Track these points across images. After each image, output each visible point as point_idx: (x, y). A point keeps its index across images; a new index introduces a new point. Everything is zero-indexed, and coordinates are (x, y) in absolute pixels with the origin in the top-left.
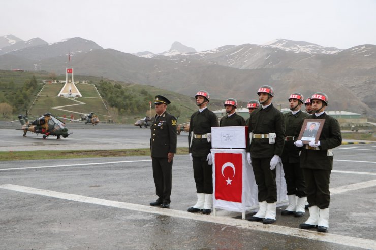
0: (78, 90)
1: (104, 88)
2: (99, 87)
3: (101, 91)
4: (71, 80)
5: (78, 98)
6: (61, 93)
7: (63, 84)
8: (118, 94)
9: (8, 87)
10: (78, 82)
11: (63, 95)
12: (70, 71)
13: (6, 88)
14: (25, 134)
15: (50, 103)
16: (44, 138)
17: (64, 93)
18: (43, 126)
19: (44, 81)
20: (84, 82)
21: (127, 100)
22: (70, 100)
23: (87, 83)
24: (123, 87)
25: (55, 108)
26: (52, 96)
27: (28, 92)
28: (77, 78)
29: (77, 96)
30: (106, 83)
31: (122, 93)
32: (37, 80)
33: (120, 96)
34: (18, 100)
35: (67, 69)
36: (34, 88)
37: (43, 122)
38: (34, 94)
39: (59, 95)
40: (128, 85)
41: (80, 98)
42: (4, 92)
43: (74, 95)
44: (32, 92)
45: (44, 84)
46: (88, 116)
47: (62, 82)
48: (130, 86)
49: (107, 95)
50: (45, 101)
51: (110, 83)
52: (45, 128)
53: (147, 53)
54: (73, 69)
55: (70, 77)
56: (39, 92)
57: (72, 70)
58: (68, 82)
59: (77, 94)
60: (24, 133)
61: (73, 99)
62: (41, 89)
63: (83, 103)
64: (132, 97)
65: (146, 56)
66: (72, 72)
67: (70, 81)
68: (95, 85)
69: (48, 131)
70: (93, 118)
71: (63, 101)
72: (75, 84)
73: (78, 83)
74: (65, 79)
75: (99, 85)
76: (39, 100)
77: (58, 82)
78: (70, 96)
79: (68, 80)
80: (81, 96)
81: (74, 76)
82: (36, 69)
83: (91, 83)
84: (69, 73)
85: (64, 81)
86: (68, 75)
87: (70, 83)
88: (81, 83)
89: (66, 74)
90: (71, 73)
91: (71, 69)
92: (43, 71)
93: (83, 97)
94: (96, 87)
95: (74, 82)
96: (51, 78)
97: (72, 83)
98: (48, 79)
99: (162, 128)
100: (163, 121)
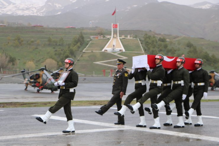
0: (122, 44)
1: (148, 42)
2: (143, 41)
3: (144, 45)
4: (117, 35)
5: (122, 53)
6: (105, 48)
7: (109, 39)
8: (160, 48)
9: (58, 44)
10: (123, 37)
11: (106, 50)
12: (116, 26)
13: (56, 44)
14: (27, 88)
15: (94, 58)
16: (38, 91)
17: (108, 48)
18: (38, 80)
19: (92, 37)
20: (129, 37)
21: (170, 53)
22: (113, 55)
23: (132, 38)
24: (167, 40)
25: (98, 63)
26: (96, 51)
27: (74, 48)
28: (122, 33)
29: (120, 50)
30: (149, 37)
31: (166, 46)
32: (84, 36)
33: (163, 49)
34: (65, 56)
35: (112, 24)
36: (81, 44)
37: (38, 76)
38: (80, 50)
39: (103, 50)
40: (175, 38)
41: (123, 52)
42: (54, 48)
43: (117, 49)
44: (79, 47)
45: (91, 40)
47: (108, 37)
48: (177, 39)
49: (149, 49)
50: (89, 57)
51: (154, 37)
52: (39, 82)
53: (205, 3)
54: (118, 24)
55: (115, 32)
56: (85, 47)
57: (117, 25)
58: (114, 37)
60: (25, 87)
61: (116, 54)
62: (87, 44)
64: (175, 51)
65: (204, 7)
66: (117, 27)
67: (115, 36)
68: (140, 39)
69: (42, 85)
71: (106, 56)
72: (120, 39)
74: (110, 35)
75: (143, 39)
76: (84, 55)
77: (104, 37)
78: (113, 51)
79: (114, 35)
80: (124, 50)
81: (119, 31)
82: (91, 26)
83: (136, 37)
84: (114, 28)
85: (110, 37)
86: (114, 30)
87: (115, 38)
88: (126, 38)
89: (111, 29)
90: (116, 28)
91: (116, 24)
92: (97, 27)
93: (126, 52)
94: (140, 41)
95: (119, 37)
96: (99, 34)
97: (117, 38)
98: (95, 35)
99: (118, 77)
100: (120, 73)
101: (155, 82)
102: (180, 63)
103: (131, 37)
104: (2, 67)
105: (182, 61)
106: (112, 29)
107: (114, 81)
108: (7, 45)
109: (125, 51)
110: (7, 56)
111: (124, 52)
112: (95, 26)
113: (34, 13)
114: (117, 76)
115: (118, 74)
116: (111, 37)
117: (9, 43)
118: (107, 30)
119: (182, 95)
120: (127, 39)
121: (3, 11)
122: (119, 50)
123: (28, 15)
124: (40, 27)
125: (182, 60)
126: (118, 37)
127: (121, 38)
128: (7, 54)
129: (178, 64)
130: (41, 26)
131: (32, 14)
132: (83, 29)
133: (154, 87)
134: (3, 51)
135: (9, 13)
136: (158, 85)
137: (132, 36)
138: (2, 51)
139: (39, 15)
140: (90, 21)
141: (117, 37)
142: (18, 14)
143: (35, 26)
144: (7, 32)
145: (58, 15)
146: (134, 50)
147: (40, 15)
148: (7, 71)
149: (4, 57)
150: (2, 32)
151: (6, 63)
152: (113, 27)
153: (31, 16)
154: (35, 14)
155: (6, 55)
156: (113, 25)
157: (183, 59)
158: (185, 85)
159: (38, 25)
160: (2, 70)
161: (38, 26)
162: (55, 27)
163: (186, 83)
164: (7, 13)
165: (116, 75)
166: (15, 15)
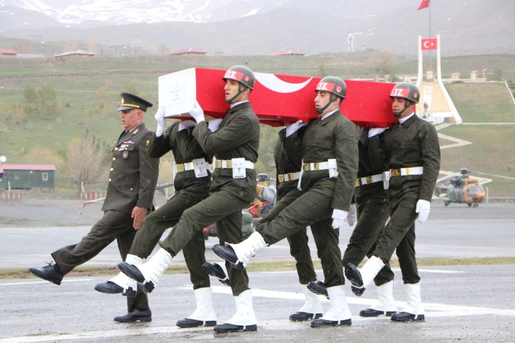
4: (435, 71)
5: (451, 128)
10: (455, 77)
12: (431, 44)
20: (474, 77)
23: (483, 80)
28: (450, 65)
29: (447, 120)
35: (420, 38)
41: (455, 126)
43: (435, 114)
46: (452, 182)
54: (438, 38)
55: (430, 64)
57: (435, 41)
58: (424, 79)
59: (448, 115)
63: (462, 143)
66: (435, 47)
67: (430, 75)
68: (509, 82)
70: (465, 188)
72: (446, 85)
73: (457, 79)
74: (415, 72)
79: (424, 71)
80: (458, 119)
81: (442, 59)
82: (351, 48)
83: (498, 76)
84: (427, 52)
85: (412, 80)
86: (424, 57)
87: (431, 80)
88: (465, 80)
89: (417, 56)
90: (433, 51)
91: (432, 38)
92: (372, 50)
93: (464, 124)
94: (512, 88)
95: (443, 77)
96: (378, 70)
97: (437, 83)
98: (366, 74)
99: (125, 155)
100: (130, 142)
101: (224, 164)
102: (327, 97)
103: (480, 76)
104: (84, 181)
105: (335, 89)
106: (420, 52)
107: (112, 169)
108: (97, 112)
109: (463, 122)
110: (98, 147)
111: (461, 125)
112: (364, 49)
113: (175, 16)
114: (120, 150)
115: (123, 146)
116: (416, 80)
117: (102, 107)
118: (403, 57)
119: (331, 212)
120: (466, 83)
121: (86, 12)
122: (443, 121)
123: (158, 21)
124: (196, 55)
125: (334, 85)
126: (440, 80)
127: (450, 80)
128: (99, 140)
129: (321, 101)
130: (197, 53)
131: (170, 19)
132: (327, 57)
133: (223, 181)
134: (87, 131)
135: (102, 18)
136: (236, 174)
137: (484, 74)
138: (84, 132)
139: (192, 20)
140: (348, 32)
141: (436, 78)
142: (130, 21)
143: (179, 54)
144: (98, 74)
145: (250, 16)
146: (491, 119)
147: (197, 19)
148: (99, 190)
149: (89, 151)
150: (82, 74)
151: (96, 166)
152: (423, 48)
153: (168, 24)
154: (180, 19)
155: (97, 142)
156: (423, 41)
157: (337, 83)
158: (339, 175)
159: (189, 51)
160: (85, 189)
161: (188, 53)
162: (241, 54)
163: (346, 169)
164: (95, 19)
165: (116, 149)
166: (119, 24)
